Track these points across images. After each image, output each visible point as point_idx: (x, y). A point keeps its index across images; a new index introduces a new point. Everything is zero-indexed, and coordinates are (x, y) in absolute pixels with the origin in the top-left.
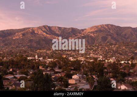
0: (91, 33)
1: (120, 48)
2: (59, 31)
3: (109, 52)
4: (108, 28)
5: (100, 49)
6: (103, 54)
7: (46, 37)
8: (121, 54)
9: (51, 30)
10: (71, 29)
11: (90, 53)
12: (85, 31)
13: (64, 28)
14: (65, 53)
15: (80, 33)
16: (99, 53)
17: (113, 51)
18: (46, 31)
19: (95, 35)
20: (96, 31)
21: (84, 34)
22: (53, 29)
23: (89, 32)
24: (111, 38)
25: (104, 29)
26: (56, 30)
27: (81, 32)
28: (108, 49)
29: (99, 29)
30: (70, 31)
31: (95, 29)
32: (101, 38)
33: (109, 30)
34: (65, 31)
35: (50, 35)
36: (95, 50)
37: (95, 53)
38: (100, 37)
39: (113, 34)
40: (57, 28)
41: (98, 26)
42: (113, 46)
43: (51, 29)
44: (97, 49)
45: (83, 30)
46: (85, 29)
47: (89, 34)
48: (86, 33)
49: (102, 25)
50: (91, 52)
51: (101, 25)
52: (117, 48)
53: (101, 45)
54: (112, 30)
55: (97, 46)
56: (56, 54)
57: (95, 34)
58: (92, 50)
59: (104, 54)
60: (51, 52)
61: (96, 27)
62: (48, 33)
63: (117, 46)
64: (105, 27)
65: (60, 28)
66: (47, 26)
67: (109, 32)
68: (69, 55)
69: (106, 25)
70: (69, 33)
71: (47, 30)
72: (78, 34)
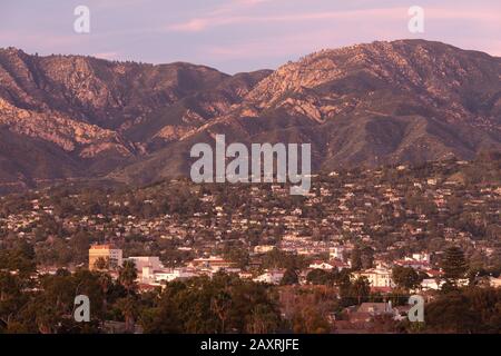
0: (303, 98)
1: (478, 196)
2: (95, 88)
3: (404, 217)
4: (413, 63)
5: (346, 203)
6: (366, 231)
7: (13, 124)
8: (478, 233)
9: (47, 81)
10: (175, 73)
11: (282, 230)
12: (263, 84)
13: (127, 64)
14: (122, 231)
15: (232, 99)
16: (339, 224)
17: (432, 212)
18: (14, 84)
19: (328, 108)
20: (336, 87)
21: (255, 106)
22: (56, 73)
23: (288, 93)
24: (429, 130)
25: (386, 73)
26: (79, 80)
27: (242, 91)
28: (403, 203)
29: (355, 72)
30: (169, 83)
31: (331, 75)
32: (363, 132)
33: (416, 80)
34: (136, 83)
35: (40, 111)
36: (315, 206)
37: (316, 230)
38: (360, 124)
39: (441, 103)
40: (83, 68)
41: (350, 52)
42: (430, 182)
43: (43, 73)
44: (327, 199)
45: (250, 80)
46: (267, 73)
47: (291, 106)
48: (270, 96)
49: (376, 44)
50: (290, 221)
51: (364, 48)
52: (460, 191)
53: (357, 174)
54: (439, 76)
55: (332, 181)
56: (65, 233)
57: (327, 103)
58: (298, 211)
59: (372, 234)
60: (33, 225)
61: (338, 57)
62: (27, 100)
63: (457, 179)
64: (391, 61)
65: (100, 67)
66: (21, 54)
67: (420, 90)
68: (144, 240)
69: (396, 46)
70: (164, 97)
71: (19, 81)
72: (220, 105)
